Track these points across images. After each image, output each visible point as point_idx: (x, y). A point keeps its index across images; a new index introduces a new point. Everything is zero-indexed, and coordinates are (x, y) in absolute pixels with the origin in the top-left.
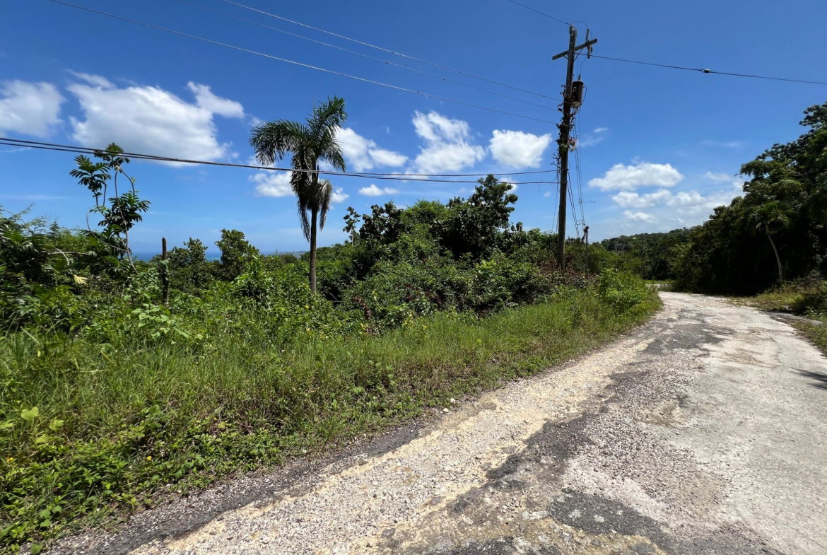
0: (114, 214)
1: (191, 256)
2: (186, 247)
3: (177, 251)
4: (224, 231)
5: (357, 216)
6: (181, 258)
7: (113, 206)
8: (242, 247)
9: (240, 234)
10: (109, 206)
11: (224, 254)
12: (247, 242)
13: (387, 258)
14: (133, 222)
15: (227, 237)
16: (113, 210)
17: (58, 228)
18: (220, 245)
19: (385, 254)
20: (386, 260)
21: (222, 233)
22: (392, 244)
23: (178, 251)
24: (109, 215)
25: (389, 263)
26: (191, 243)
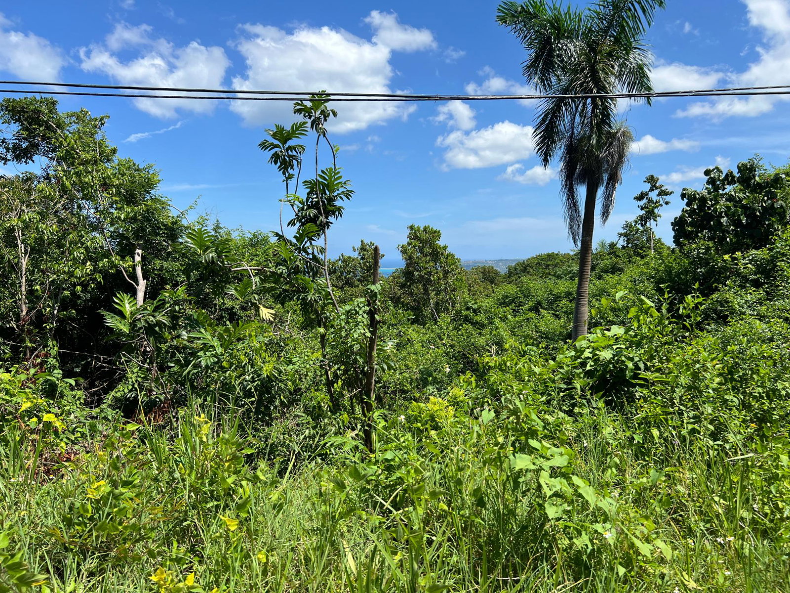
0: (309, 207)
1: (363, 269)
2: (355, 255)
3: (344, 261)
4: (411, 228)
5: (663, 193)
6: (349, 272)
7: (308, 194)
8: (436, 254)
9: (436, 234)
10: (303, 193)
11: (408, 265)
12: (445, 248)
13: (744, 282)
14: (331, 219)
15: (416, 238)
16: (307, 201)
17: (221, 228)
18: (404, 251)
19: (738, 274)
20: (742, 287)
21: (408, 231)
22: (754, 252)
23: (346, 261)
24: (303, 209)
25: (752, 295)
26: (363, 248)
